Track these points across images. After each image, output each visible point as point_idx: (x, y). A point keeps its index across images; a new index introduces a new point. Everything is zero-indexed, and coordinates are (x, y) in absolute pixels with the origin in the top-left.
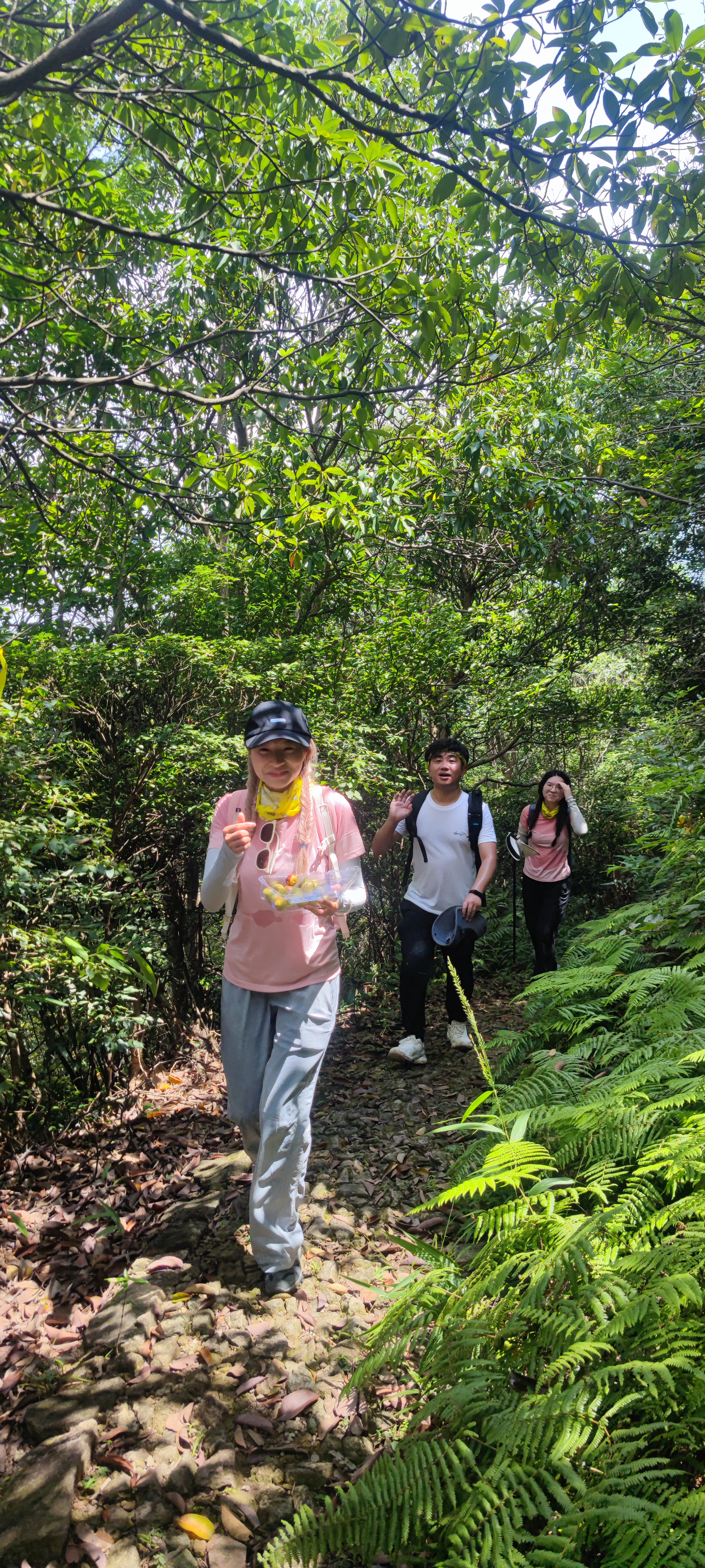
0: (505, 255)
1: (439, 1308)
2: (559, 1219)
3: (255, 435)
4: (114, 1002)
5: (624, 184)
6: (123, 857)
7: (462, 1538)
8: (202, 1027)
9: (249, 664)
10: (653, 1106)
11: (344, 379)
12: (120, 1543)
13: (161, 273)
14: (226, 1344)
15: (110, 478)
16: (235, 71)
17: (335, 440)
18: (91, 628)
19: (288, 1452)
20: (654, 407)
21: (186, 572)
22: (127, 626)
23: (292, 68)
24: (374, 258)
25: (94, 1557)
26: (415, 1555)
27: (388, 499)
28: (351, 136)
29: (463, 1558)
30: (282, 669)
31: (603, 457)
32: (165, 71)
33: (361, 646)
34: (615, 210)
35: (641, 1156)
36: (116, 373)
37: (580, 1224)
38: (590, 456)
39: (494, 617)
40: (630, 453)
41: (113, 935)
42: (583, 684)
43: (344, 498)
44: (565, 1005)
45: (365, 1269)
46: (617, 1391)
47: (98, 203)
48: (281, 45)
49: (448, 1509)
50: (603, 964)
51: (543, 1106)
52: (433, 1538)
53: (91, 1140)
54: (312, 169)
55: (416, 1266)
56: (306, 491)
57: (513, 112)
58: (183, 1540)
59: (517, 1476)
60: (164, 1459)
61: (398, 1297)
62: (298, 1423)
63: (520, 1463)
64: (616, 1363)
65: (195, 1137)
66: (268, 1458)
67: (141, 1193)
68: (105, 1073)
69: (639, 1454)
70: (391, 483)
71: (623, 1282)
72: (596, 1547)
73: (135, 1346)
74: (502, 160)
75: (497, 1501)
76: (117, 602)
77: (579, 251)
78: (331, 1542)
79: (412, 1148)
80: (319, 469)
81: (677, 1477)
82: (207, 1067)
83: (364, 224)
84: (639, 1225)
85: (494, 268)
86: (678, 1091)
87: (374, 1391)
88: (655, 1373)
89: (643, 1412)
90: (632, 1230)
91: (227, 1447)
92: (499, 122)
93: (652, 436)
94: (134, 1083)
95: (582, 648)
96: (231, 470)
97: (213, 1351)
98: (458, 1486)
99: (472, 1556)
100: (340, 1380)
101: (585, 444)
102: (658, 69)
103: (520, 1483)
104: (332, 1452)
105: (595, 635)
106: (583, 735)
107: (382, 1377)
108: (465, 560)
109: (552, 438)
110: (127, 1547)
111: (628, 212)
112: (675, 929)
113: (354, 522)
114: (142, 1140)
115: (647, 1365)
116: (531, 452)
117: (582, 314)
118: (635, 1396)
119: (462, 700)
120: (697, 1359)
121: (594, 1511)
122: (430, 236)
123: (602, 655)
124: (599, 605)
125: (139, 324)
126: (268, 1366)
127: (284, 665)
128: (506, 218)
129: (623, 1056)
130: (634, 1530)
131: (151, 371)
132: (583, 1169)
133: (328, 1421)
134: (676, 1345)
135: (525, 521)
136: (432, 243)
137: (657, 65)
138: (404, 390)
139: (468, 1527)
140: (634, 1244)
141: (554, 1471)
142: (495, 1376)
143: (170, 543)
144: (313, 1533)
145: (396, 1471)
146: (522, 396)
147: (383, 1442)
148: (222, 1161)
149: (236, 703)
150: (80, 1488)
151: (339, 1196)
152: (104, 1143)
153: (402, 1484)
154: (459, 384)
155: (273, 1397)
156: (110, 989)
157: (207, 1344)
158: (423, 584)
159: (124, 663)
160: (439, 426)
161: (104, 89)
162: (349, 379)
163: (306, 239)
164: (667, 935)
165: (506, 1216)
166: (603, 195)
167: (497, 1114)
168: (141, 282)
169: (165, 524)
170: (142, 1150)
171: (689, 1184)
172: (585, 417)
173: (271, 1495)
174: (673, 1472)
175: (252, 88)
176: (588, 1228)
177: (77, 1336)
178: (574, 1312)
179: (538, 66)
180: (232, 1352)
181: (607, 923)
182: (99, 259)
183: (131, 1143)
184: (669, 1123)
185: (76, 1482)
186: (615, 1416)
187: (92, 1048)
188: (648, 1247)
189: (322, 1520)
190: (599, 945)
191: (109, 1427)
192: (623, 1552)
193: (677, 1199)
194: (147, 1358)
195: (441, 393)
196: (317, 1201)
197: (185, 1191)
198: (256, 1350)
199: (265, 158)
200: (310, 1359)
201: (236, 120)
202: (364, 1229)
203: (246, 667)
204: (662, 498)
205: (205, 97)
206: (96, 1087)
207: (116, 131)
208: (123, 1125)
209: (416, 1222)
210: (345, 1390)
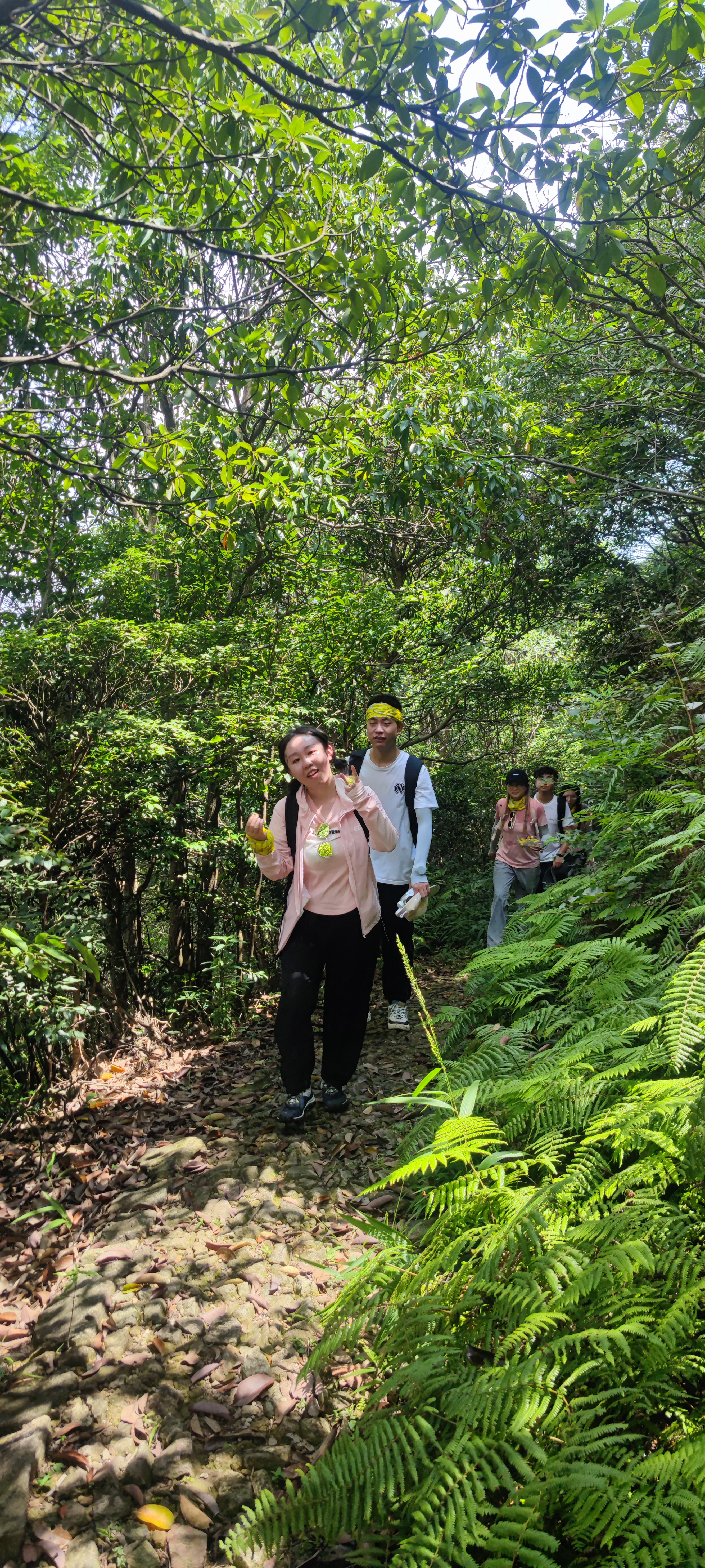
0: (431, 232)
1: (394, 1285)
2: (510, 1192)
3: (182, 415)
4: (53, 993)
5: (548, 162)
6: (58, 846)
7: (425, 1514)
8: (143, 1014)
9: (185, 647)
10: (600, 1076)
11: (272, 358)
12: (78, 1540)
13: (81, 250)
14: (179, 1333)
15: (34, 459)
16: (154, 44)
17: (263, 420)
18: (18, 613)
19: (245, 1437)
20: (579, 385)
21: (117, 556)
22: (56, 611)
23: (216, 41)
24: (301, 234)
25: (52, 1555)
26: (377, 1533)
27: (319, 479)
28: (273, 112)
29: (427, 1534)
30: (217, 652)
31: (531, 435)
32: (84, 42)
33: (295, 626)
34: (540, 187)
35: (588, 1126)
36: (40, 352)
37: (530, 1196)
38: (518, 434)
39: (426, 596)
40: (556, 431)
41: (51, 924)
42: (514, 661)
43: (277, 479)
44: (507, 980)
45: (316, 1250)
46: (575, 1360)
47: (15, 178)
48: (201, 17)
49: (410, 1485)
50: (543, 938)
51: (490, 1081)
52: (395, 1515)
53: (34, 1133)
54: (235, 144)
55: (368, 1246)
56: (238, 471)
57: (437, 88)
58: (142, 1532)
59: (478, 1450)
60: (120, 1452)
61: (352, 1277)
62: (255, 1407)
63: (480, 1436)
64: (571, 1333)
65: (140, 1126)
66: (226, 1445)
67: (87, 1184)
68: (45, 1065)
69: (597, 1421)
70: (322, 463)
71: (575, 1251)
72: (558, 1514)
73: (87, 1340)
74: (427, 136)
75: (459, 1476)
76: (44, 586)
77: (505, 227)
78: (293, 1524)
79: (359, 1127)
80: (250, 448)
81: (635, 1442)
82: (149, 1054)
83: (288, 201)
84: (588, 1195)
85: (420, 244)
86: (622, 1061)
87: (330, 1371)
88: (610, 1340)
89: (598, 1379)
90: (581, 1200)
91: (184, 1436)
92: (424, 98)
93: (578, 414)
94: (76, 1074)
95: (513, 625)
96: (161, 450)
97: (166, 1340)
98: (419, 1461)
99: (436, 1531)
100: (295, 1364)
101: (512, 422)
102: (581, 46)
103: (481, 1455)
104: (290, 1435)
105: (525, 612)
106: (516, 712)
107: (337, 1358)
108: (395, 539)
109: (480, 416)
110: (85, 1543)
111: (552, 191)
112: (613, 900)
113: (286, 503)
114: (86, 1131)
115: (603, 1333)
116: (459, 431)
117: (509, 291)
118: (592, 1364)
119: (397, 679)
120: (649, 1324)
121: (554, 1481)
122: (354, 213)
123: (532, 632)
124: (529, 582)
125: (59, 301)
126: (222, 1353)
127: (219, 648)
128: (431, 194)
129: (567, 1027)
130: (595, 1496)
131: (74, 350)
132: (532, 1141)
133: (284, 1404)
134: (630, 1311)
135: (456, 499)
136: (357, 220)
137: (580, 41)
138: (331, 368)
139: (431, 1503)
140: (583, 1213)
141: (513, 1441)
142: (452, 1351)
143: (97, 525)
144: (275, 1518)
145: (356, 1450)
146: (449, 374)
147: (340, 1421)
148: (168, 1148)
149: (171, 687)
150: (35, 1486)
151: (288, 1178)
152: (47, 1136)
153: (363, 1462)
154: (387, 361)
155: (230, 1382)
156: (48, 979)
157: (160, 1333)
158: (354, 563)
159: (54, 649)
160: (367, 405)
161: (19, 61)
162: (277, 359)
163: (232, 215)
164: (605, 907)
165: (457, 1191)
166: (528, 172)
167: (445, 1089)
168: (61, 260)
169: (93, 506)
170: (87, 1141)
171: (636, 1152)
172: (512, 396)
173: (231, 1482)
174: (632, 1437)
175: (173, 61)
176: (539, 1200)
177: (26, 1332)
178: (529, 1284)
179: (461, 42)
180: (185, 1341)
181: (545, 898)
182: (18, 236)
183: (75, 1135)
184: (614, 1092)
185: (31, 1480)
186: (573, 1384)
187: (31, 1040)
188: (597, 1214)
189: (284, 1504)
190: (538, 919)
191: (63, 1422)
192: (585, 1518)
193: (625, 1166)
194: (99, 1351)
195: (369, 372)
196: (265, 1185)
197: (132, 1181)
198: (209, 1337)
199: (186, 132)
200: (264, 1343)
201: (157, 94)
202: (314, 1210)
203: (180, 650)
204: (590, 475)
205: (124, 70)
206: (36, 1079)
207: (32, 104)
208: (66, 1117)
209: (366, 1201)
210: (302, 1374)
